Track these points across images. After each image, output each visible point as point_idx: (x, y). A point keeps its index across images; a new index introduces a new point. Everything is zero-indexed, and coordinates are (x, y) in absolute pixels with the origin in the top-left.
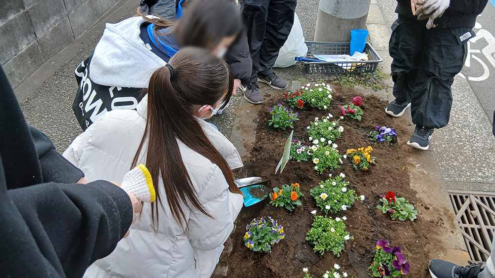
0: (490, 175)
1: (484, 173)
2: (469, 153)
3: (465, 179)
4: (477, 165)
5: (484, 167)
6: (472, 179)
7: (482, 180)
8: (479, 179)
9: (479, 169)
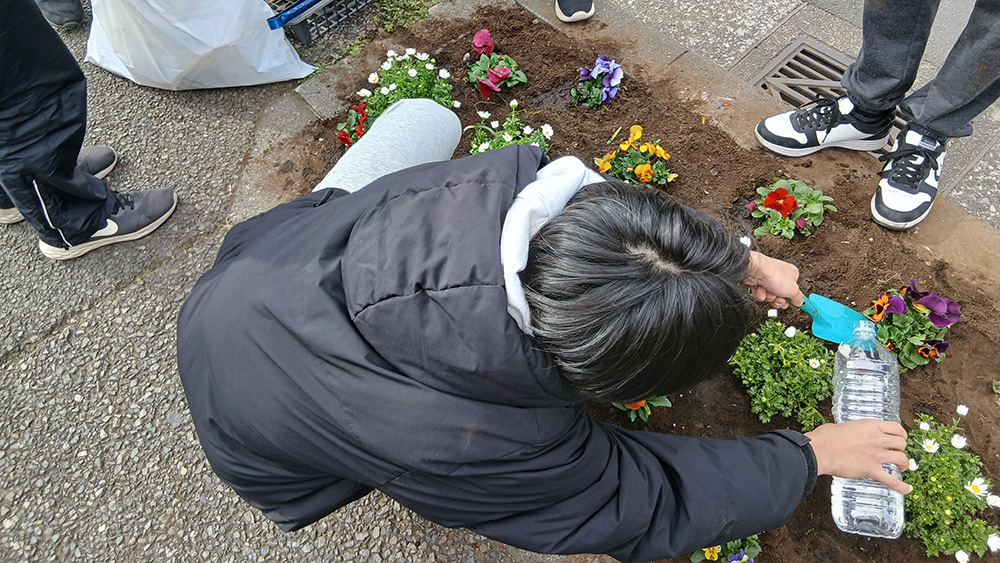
0: (754, 23)
1: (744, 26)
2: (689, 6)
3: (733, 58)
4: (721, 19)
5: (733, 16)
6: (741, 51)
7: (753, 40)
8: (749, 42)
9: (731, 24)
